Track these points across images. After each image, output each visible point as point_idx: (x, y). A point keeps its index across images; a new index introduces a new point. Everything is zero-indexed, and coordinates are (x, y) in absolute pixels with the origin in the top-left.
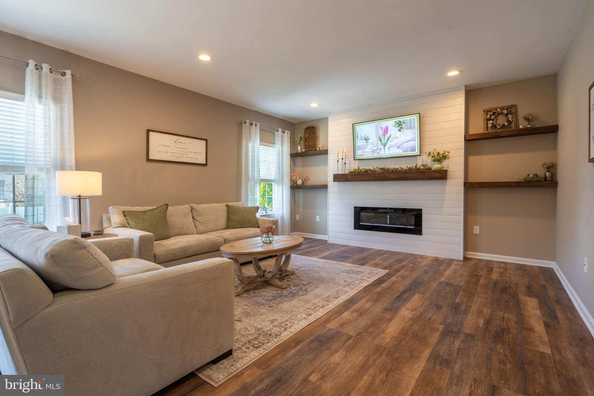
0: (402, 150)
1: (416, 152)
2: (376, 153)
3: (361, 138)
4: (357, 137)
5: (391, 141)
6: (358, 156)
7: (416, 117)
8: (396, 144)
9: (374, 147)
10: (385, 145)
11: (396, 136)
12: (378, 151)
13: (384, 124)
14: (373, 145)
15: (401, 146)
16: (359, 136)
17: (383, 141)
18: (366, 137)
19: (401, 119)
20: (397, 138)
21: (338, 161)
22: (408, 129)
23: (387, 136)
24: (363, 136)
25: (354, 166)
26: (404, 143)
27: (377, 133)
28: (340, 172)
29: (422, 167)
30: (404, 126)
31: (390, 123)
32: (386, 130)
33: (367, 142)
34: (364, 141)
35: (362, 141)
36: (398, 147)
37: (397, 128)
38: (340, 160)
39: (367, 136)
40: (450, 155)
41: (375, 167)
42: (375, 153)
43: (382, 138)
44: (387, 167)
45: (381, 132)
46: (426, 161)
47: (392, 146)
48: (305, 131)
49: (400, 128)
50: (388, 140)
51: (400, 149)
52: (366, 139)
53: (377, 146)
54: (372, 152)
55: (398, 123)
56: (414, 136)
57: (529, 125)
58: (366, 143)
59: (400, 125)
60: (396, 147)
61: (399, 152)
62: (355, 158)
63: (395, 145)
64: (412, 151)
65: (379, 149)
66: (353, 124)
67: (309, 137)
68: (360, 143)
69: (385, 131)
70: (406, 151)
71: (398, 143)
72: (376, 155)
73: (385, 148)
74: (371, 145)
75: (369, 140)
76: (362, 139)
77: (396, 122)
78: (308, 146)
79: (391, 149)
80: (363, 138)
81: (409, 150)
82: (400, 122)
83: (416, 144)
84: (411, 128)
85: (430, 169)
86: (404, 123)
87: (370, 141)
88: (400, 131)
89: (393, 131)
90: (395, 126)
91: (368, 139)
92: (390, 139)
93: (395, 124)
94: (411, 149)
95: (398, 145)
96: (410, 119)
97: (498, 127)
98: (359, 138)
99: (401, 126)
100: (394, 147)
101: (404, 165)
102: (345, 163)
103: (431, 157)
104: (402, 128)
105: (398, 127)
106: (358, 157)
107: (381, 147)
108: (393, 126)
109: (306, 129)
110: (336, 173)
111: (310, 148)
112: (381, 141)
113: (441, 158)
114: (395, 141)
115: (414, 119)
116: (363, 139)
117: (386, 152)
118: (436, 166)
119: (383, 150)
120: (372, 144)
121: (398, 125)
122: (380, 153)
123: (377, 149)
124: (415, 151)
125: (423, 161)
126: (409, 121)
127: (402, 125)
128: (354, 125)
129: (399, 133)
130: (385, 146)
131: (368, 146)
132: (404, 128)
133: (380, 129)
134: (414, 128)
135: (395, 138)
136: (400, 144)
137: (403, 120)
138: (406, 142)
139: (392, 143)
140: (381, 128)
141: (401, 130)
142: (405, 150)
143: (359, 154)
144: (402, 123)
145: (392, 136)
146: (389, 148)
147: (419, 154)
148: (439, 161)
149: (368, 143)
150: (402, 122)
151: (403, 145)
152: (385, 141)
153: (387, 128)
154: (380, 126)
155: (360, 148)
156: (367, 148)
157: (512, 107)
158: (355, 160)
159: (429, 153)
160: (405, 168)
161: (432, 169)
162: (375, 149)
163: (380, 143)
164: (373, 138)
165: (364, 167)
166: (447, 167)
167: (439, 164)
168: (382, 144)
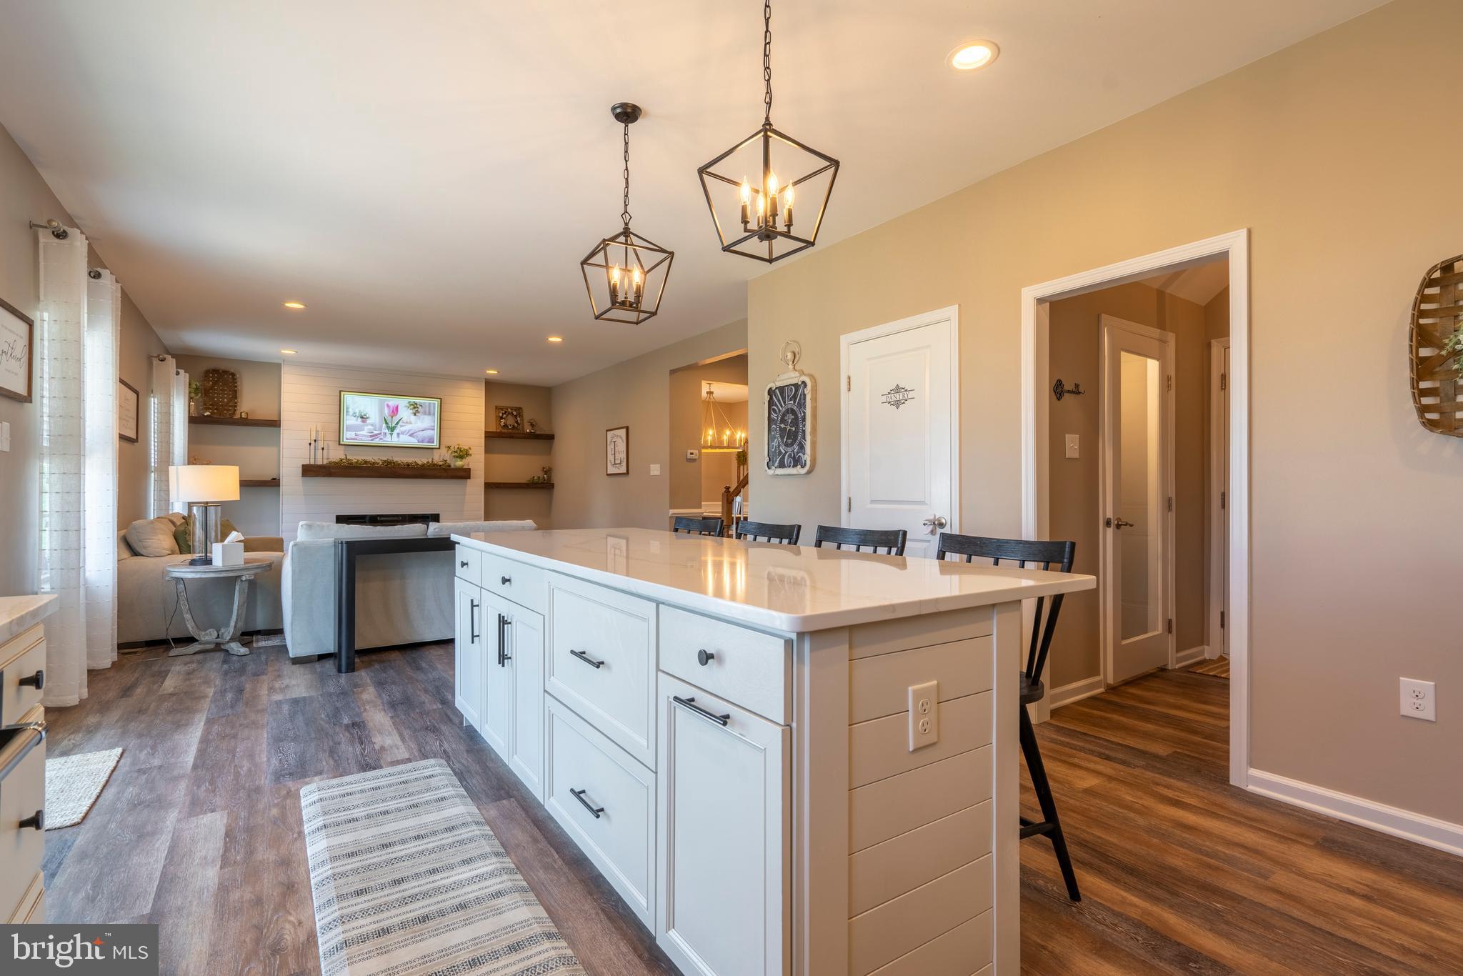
0: (416, 439)
1: (435, 444)
2: (378, 438)
3: (355, 415)
4: (347, 412)
5: (401, 426)
6: (347, 439)
7: (436, 402)
8: (409, 431)
9: (375, 430)
10: (392, 429)
11: (408, 421)
12: (382, 437)
13: (393, 401)
15: (415, 435)
16: (350, 410)
17: (390, 424)
18: (363, 414)
19: (418, 400)
20: (411, 423)
21: (310, 444)
22: (425, 413)
23: (396, 419)
24: (357, 411)
25: (336, 455)
26: (419, 431)
27: (381, 411)
28: (312, 462)
29: (441, 463)
30: (420, 409)
31: (402, 402)
32: (395, 411)
33: (363, 422)
34: (360, 419)
35: (355, 418)
36: (411, 435)
37: (412, 410)
38: (313, 442)
39: (365, 413)
40: (471, 452)
41: (376, 459)
42: (376, 438)
43: (389, 419)
44: (395, 459)
45: (386, 411)
46: (444, 456)
47: (403, 433)
48: (205, 376)
49: (415, 411)
50: (397, 423)
51: (414, 438)
52: (362, 418)
53: (381, 429)
54: (371, 436)
55: (413, 405)
56: (433, 424)
57: (533, 429)
58: (362, 423)
59: (415, 408)
60: (408, 434)
61: (413, 442)
62: (342, 443)
63: (406, 432)
64: (429, 442)
65: (382, 433)
66: (340, 391)
68: (349, 421)
69: (393, 411)
70: (422, 441)
71: (412, 430)
72: (377, 442)
73: (392, 434)
74: (370, 427)
75: (368, 419)
79: (401, 436)
80: (357, 414)
81: (426, 440)
82: (416, 404)
83: (435, 434)
84: (429, 414)
85: (450, 466)
86: (421, 406)
87: (368, 421)
88: (415, 415)
89: (405, 413)
90: (409, 407)
91: (365, 417)
92: (400, 424)
93: (408, 405)
94: (428, 440)
95: (411, 432)
96: (430, 403)
97: (510, 427)
98: (351, 413)
100: (406, 435)
101: (421, 459)
102: (323, 449)
103: (450, 452)
104: (417, 411)
106: (345, 441)
107: (387, 431)
108: (405, 406)
109: (208, 372)
110: (306, 462)
111: (217, 409)
112: (386, 423)
113: (463, 454)
114: (408, 427)
115: (434, 404)
116: (358, 417)
117: (394, 440)
118: (459, 463)
119: (389, 436)
120: (372, 425)
121: (412, 407)
122: (385, 439)
123: (380, 434)
124: (433, 442)
125: (440, 456)
126: (428, 404)
127: (418, 407)
128: (342, 393)
129: (413, 418)
130: (392, 432)
131: (366, 428)
132: (421, 412)
133: (386, 407)
134: (434, 414)
135: (407, 423)
136: (414, 432)
137: (420, 402)
138: (423, 430)
139: (403, 429)
140: (388, 406)
141: (417, 414)
142: (420, 440)
143: (348, 437)
145: (404, 420)
146: (398, 434)
147: (438, 447)
148: (461, 457)
149: (365, 424)
150: (418, 404)
151: (419, 433)
152: (394, 425)
153: (397, 408)
154: (386, 402)
155: (350, 428)
156: (363, 430)
157: (519, 410)
158: (340, 444)
159: (449, 447)
160: (420, 463)
161: (452, 467)
162: (375, 432)
163: (384, 425)
164: (374, 418)
165: (356, 457)
166: (468, 465)
167: (461, 461)
168: (388, 427)
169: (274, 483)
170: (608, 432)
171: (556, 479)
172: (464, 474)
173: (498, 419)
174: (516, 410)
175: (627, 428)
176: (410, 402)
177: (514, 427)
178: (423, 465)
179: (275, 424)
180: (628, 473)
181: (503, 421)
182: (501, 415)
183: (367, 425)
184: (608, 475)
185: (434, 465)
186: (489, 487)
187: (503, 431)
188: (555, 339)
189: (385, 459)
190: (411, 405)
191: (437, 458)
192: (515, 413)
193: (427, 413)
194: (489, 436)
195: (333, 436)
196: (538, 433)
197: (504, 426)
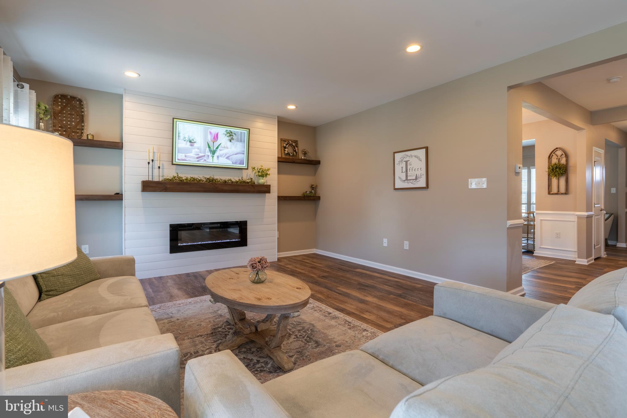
0: (231, 161)
1: (244, 165)
2: (203, 160)
3: (185, 139)
4: (179, 136)
5: (220, 150)
6: (178, 160)
7: (246, 132)
8: (226, 154)
9: (201, 153)
10: (213, 152)
11: (226, 146)
12: (205, 159)
13: (215, 129)
14: (199, 150)
15: (230, 157)
16: (181, 135)
17: (212, 148)
18: (191, 139)
19: (233, 130)
20: (227, 148)
21: (149, 163)
22: (238, 141)
23: (216, 144)
24: (187, 137)
25: (169, 173)
26: (233, 155)
27: (205, 137)
28: (150, 179)
29: (248, 181)
30: (234, 137)
31: (221, 131)
32: (216, 137)
33: (191, 145)
34: (189, 143)
35: (185, 142)
36: (228, 158)
37: (228, 138)
38: (151, 162)
39: (193, 138)
40: (268, 172)
41: (201, 176)
42: (201, 160)
43: (211, 144)
44: (216, 177)
45: (209, 138)
46: (250, 175)
47: (221, 156)
48: (54, 101)
49: (231, 138)
50: (217, 148)
51: (229, 160)
52: (190, 142)
53: (205, 152)
54: (198, 158)
55: (229, 133)
56: (243, 149)
57: (305, 157)
58: (190, 147)
59: (230, 135)
60: (226, 157)
61: (228, 163)
62: (174, 163)
63: (224, 156)
64: (240, 164)
65: (206, 156)
66: (173, 119)
67: (61, 112)
68: (181, 144)
69: (214, 138)
70: (236, 163)
71: (228, 153)
72: (202, 162)
73: (213, 156)
74: (196, 150)
75: (195, 143)
76: (185, 141)
77: (228, 132)
78: (60, 127)
79: (220, 158)
80: (187, 139)
81: (238, 162)
82: (231, 132)
83: (244, 157)
84: (241, 141)
86: (235, 134)
87: (195, 145)
88: (230, 141)
89: (223, 140)
90: (226, 135)
91: (193, 141)
92: (219, 148)
93: (225, 133)
94: (239, 162)
96: (241, 132)
97: (291, 155)
98: (182, 137)
99: (231, 137)
100: (224, 157)
101: (235, 178)
102: (159, 167)
103: (254, 172)
104: (232, 139)
105: (229, 136)
106: (177, 161)
107: (209, 154)
108: (223, 134)
109: (56, 97)
110: (146, 179)
111: (65, 131)
112: (209, 147)
113: (263, 174)
114: (225, 151)
115: (244, 133)
116: (187, 141)
117: (215, 161)
118: (262, 181)
119: (211, 158)
120: (198, 148)
121: (228, 134)
122: (208, 161)
123: (204, 156)
124: (243, 164)
125: (247, 175)
126: (239, 133)
127: (232, 135)
128: (175, 120)
129: (229, 143)
130: (214, 154)
131: (193, 151)
132: (235, 139)
133: (209, 134)
134: (244, 142)
135: (225, 148)
136: (229, 155)
137: (234, 131)
138: (236, 154)
139: (221, 152)
140: (211, 133)
141: (232, 141)
142: (234, 162)
143: (179, 158)
144: (233, 134)
145: (222, 145)
146: (218, 157)
147: (247, 168)
148: (262, 176)
149: (193, 147)
150: (233, 132)
151: (232, 156)
152: (215, 149)
153: (217, 135)
154: (209, 130)
155: (181, 151)
156: (191, 152)
157: (296, 142)
158: (173, 164)
159: (254, 168)
160: (233, 180)
161: (256, 184)
162: (201, 155)
163: (208, 149)
164: (200, 143)
165: (186, 175)
166: (267, 182)
167: (263, 179)
168: (210, 151)
169: (118, 197)
170: (395, 154)
171: (320, 193)
172: (265, 189)
173: (283, 149)
174: (294, 142)
175: (427, 148)
176: (226, 131)
177: (293, 155)
178: (237, 182)
179: (118, 146)
180: (427, 187)
181: (286, 149)
182: (285, 145)
183: (195, 148)
184: (395, 189)
185: (244, 182)
186: (281, 199)
187: (286, 157)
188: (413, 48)
189: (208, 177)
190: (228, 133)
191: (247, 176)
192: (294, 144)
193: (239, 140)
194: (281, 161)
195: (166, 157)
196: (307, 159)
197: (287, 153)
